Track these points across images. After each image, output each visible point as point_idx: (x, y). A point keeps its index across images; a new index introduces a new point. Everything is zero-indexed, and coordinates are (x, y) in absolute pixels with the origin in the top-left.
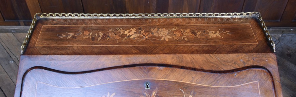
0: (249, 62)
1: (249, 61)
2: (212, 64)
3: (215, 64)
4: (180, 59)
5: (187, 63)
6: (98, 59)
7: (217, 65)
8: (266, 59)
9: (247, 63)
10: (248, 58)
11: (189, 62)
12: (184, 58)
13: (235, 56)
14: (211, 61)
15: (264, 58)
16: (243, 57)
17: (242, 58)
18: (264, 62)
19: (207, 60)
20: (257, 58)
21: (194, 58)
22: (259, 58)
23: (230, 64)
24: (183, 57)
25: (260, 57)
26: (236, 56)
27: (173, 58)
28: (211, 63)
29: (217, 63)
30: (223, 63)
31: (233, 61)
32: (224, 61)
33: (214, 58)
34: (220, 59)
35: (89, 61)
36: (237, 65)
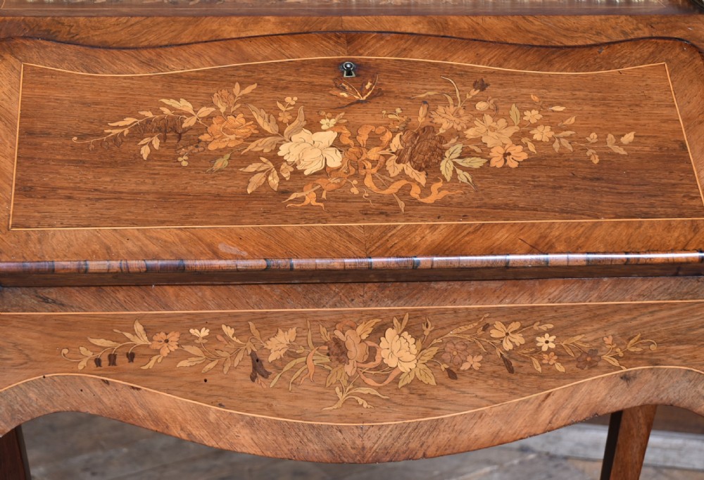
0: (639, 32)
1: (640, 29)
2: (531, 35)
3: (542, 35)
4: (439, 24)
5: (460, 32)
6: (197, 25)
7: (546, 37)
8: (689, 27)
9: (633, 33)
10: (637, 24)
11: (466, 30)
12: (451, 23)
13: (598, 20)
14: (528, 28)
15: (683, 24)
16: (622, 22)
17: (617, 23)
18: (682, 31)
19: (518, 27)
20: (660, 25)
21: (478, 24)
22: (668, 25)
23: (585, 35)
24: (446, 20)
25: (671, 21)
26: (601, 20)
27: (419, 22)
28: (530, 32)
29: (546, 33)
30: (564, 33)
31: (591, 29)
32: (567, 29)
33: (537, 23)
34: (555, 25)
35: (173, 28)
36: (603, 37)
